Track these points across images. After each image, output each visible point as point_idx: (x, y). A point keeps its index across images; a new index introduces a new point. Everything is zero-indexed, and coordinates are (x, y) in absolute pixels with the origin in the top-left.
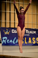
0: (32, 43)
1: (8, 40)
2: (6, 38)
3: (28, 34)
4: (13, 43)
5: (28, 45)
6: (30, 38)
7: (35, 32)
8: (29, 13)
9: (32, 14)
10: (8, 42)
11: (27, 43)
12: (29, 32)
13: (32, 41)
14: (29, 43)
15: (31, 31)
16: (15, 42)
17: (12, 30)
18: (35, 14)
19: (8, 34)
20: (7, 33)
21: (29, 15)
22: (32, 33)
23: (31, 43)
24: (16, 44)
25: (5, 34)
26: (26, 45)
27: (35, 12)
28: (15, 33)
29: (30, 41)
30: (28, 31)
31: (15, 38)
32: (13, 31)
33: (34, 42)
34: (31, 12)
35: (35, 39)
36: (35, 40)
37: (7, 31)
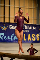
0: (32, 40)
1: (5, 37)
2: (3, 34)
3: (27, 30)
4: (10, 39)
5: (27, 42)
6: (29, 35)
7: (35, 28)
8: (25, 7)
9: (28, 8)
10: (5, 39)
11: (26, 40)
12: (28, 28)
13: (32, 38)
14: (28, 40)
15: (30, 27)
16: (12, 39)
17: (10, 25)
18: (32, 8)
19: (5, 30)
20: (4, 28)
21: (25, 9)
22: (32, 29)
23: (30, 40)
24: (14, 41)
25: (2, 30)
26: (25, 42)
27: (32, 6)
28: (13, 28)
29: (29, 38)
30: (27, 26)
31: (13, 34)
32: (11, 27)
33: (34, 39)
34: (28, 6)
35: (34, 35)
36: (35, 37)
37: (4, 27)
